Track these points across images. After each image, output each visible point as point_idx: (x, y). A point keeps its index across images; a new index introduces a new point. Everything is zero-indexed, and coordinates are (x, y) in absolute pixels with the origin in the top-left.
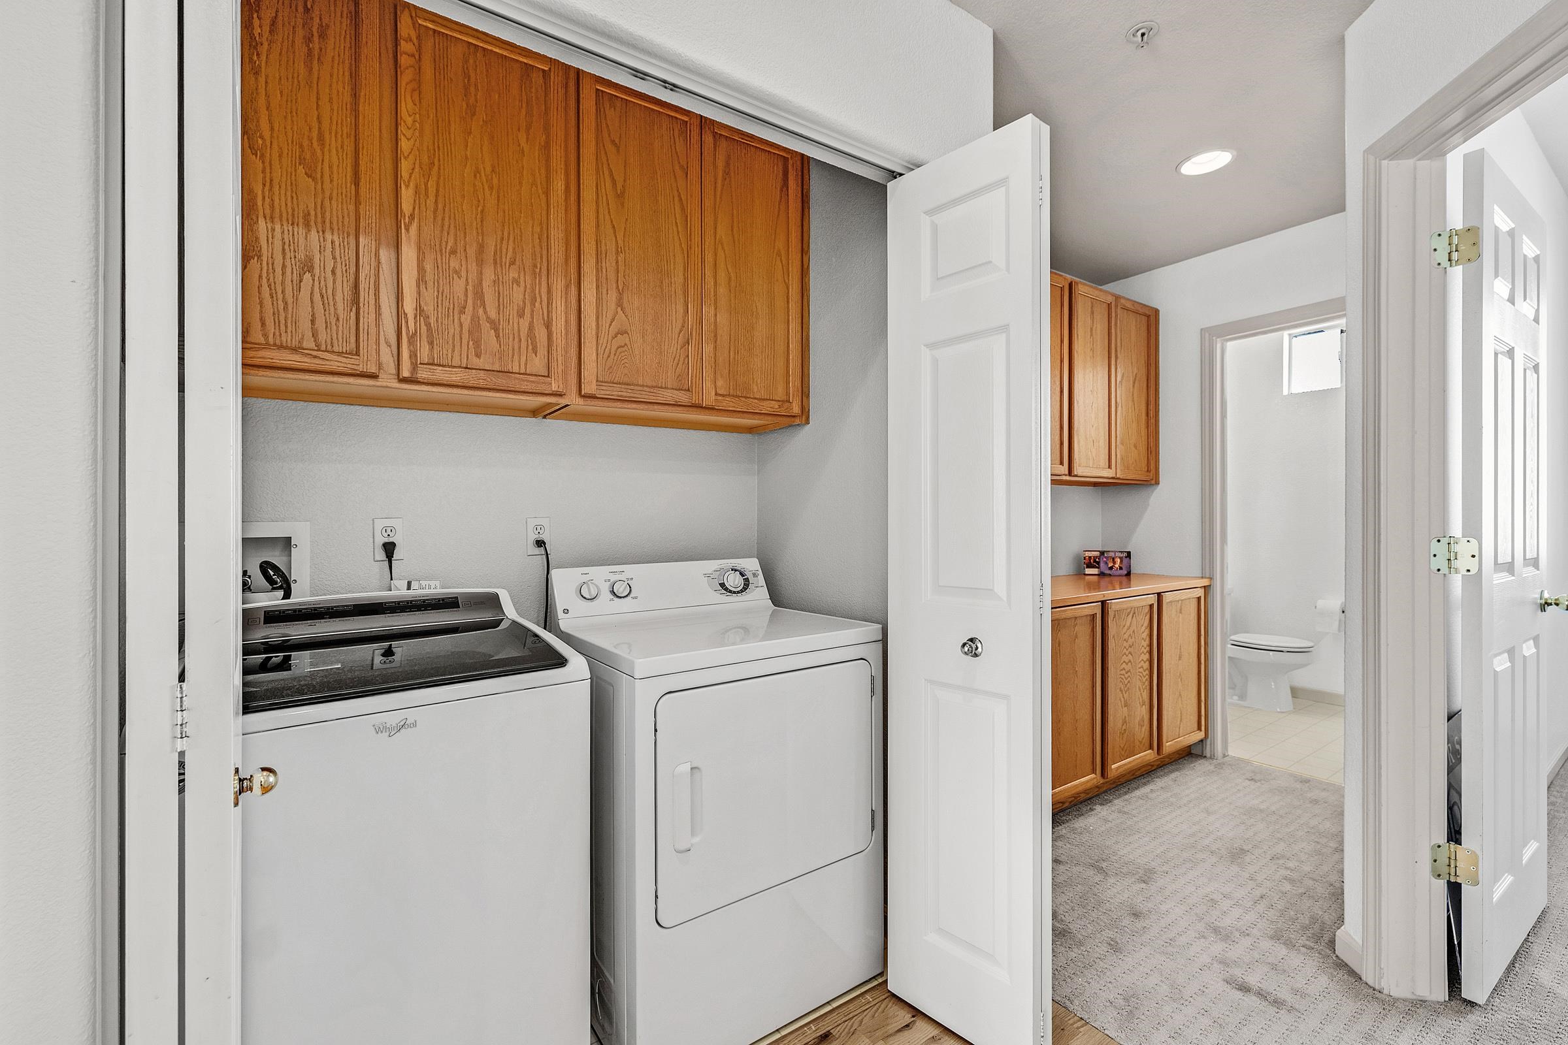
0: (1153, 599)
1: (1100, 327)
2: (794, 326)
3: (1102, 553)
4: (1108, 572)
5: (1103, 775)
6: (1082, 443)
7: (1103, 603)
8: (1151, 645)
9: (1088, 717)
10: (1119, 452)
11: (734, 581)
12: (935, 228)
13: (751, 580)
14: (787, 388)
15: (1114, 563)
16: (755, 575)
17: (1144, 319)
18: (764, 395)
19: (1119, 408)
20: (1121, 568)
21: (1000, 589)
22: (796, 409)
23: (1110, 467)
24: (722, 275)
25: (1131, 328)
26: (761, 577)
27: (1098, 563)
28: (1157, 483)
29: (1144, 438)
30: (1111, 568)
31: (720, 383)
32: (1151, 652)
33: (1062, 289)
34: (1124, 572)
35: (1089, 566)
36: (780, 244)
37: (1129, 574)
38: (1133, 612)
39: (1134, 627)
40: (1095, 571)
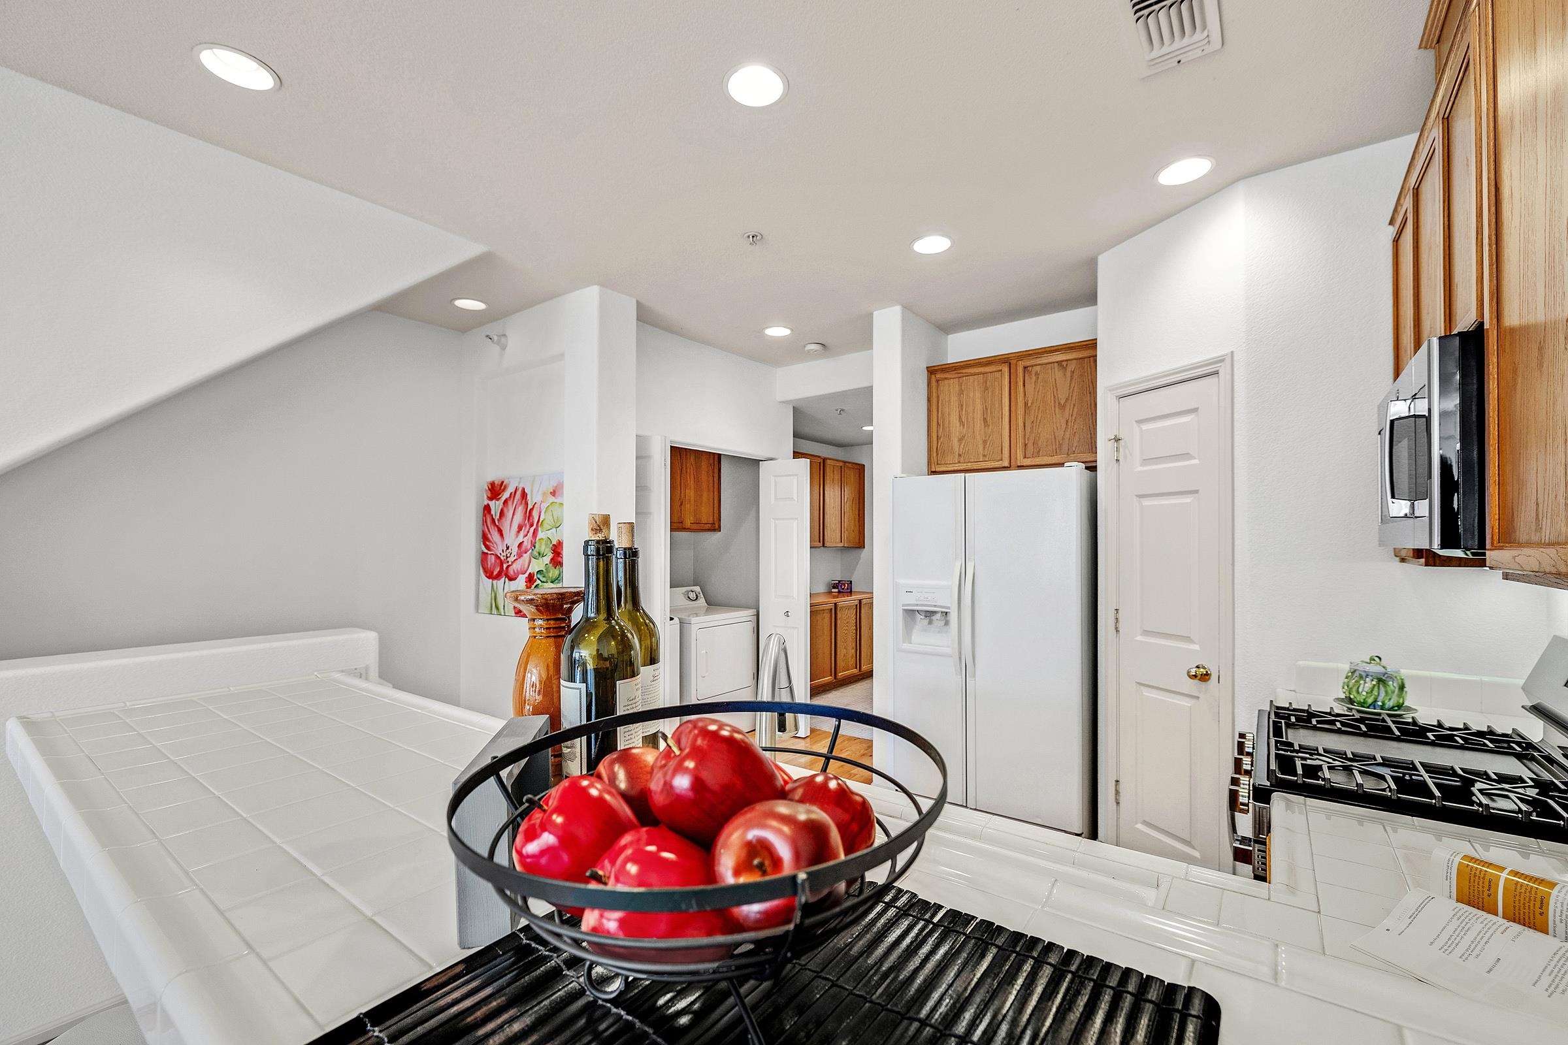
0: (857, 602)
1: (837, 477)
2: (716, 493)
3: (839, 581)
4: (842, 590)
5: (835, 678)
6: (829, 532)
7: (835, 604)
8: (856, 622)
9: (828, 652)
10: (845, 536)
11: (692, 596)
12: (776, 482)
13: (698, 595)
14: (714, 518)
15: (845, 586)
16: (699, 593)
17: (857, 471)
18: (706, 522)
19: (846, 515)
20: (847, 589)
21: (795, 595)
22: (717, 526)
23: (841, 542)
24: (692, 476)
25: (852, 475)
26: (701, 594)
27: (838, 586)
28: (864, 547)
29: (858, 527)
30: (843, 589)
31: (691, 518)
32: (856, 626)
33: (820, 463)
34: (849, 591)
35: (834, 588)
36: (712, 461)
37: (851, 592)
38: (849, 608)
39: (849, 614)
40: (837, 590)
